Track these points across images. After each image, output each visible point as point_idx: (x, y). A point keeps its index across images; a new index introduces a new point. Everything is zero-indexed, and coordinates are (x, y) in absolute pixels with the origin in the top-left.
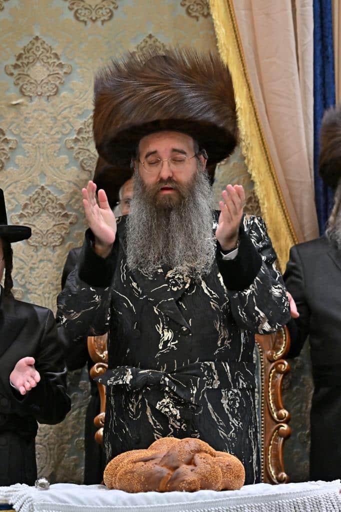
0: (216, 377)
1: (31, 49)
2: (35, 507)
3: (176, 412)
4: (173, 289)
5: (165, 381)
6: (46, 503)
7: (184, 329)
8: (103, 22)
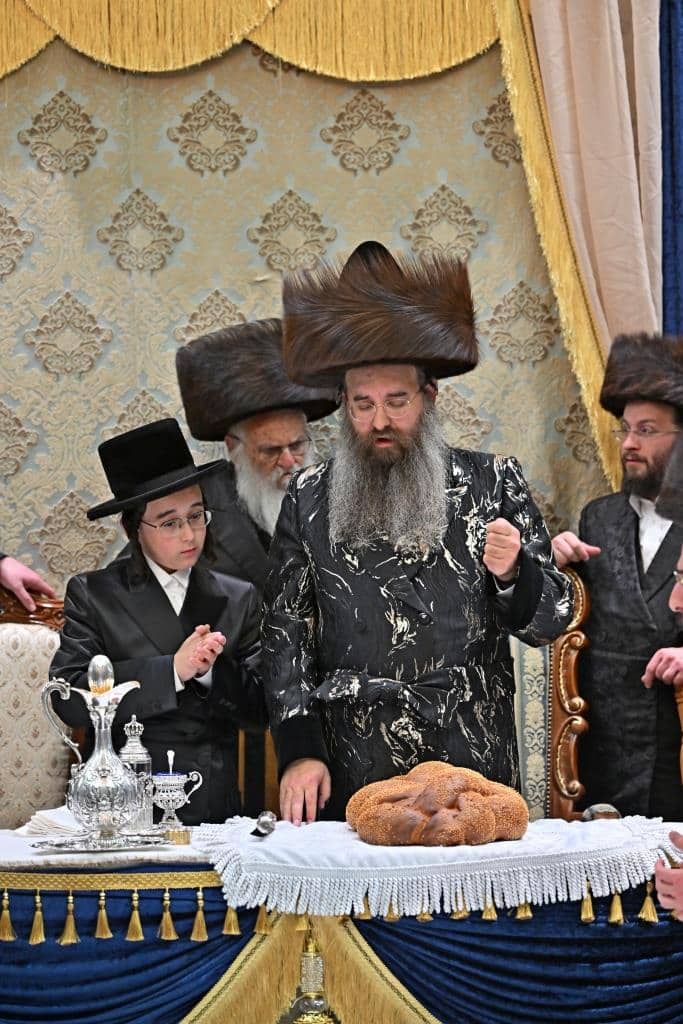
0: (467, 686)
1: (282, 207)
2: (243, 869)
3: (417, 736)
4: (406, 561)
5: (404, 696)
6: (258, 862)
7: (424, 616)
8: (379, 170)
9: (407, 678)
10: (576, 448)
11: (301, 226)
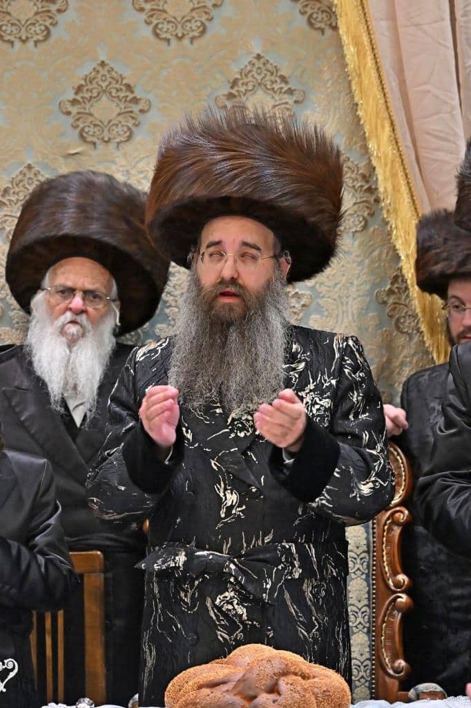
9: (235, 553)
10: (398, 320)
11: (114, 97)
